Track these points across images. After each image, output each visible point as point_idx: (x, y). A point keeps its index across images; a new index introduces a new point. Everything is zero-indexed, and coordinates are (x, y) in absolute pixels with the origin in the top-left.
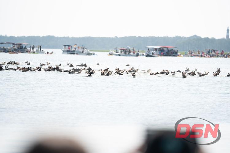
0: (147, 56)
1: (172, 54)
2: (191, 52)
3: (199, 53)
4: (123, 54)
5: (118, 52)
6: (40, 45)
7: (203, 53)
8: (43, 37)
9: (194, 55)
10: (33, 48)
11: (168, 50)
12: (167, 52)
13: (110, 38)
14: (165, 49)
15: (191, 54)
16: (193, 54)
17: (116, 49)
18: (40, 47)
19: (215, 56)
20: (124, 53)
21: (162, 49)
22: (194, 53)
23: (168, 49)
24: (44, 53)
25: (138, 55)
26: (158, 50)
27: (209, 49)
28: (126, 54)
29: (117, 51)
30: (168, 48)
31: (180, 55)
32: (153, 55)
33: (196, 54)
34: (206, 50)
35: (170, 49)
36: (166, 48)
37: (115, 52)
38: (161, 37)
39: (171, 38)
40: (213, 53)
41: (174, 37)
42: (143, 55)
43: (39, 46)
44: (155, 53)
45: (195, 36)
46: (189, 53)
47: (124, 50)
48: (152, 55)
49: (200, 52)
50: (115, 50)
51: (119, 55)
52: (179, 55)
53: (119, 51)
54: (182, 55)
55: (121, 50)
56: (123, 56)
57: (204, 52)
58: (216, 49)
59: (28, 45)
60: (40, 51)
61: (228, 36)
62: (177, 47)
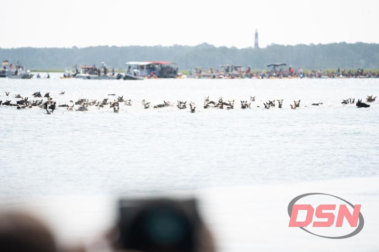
0: (126, 78)
1: (168, 75)
2: (198, 71)
3: (212, 72)
9: (204, 76)
11: (163, 69)
12: (160, 72)
13: (64, 49)
14: (157, 66)
15: (199, 74)
16: (203, 73)
17: (76, 66)
19: (237, 76)
21: (151, 66)
22: (204, 71)
25: (119, 77)
26: (145, 67)
27: (227, 65)
30: (161, 64)
31: (181, 75)
32: (135, 77)
33: (206, 74)
34: (223, 67)
35: (165, 67)
36: (158, 64)
38: (150, 47)
39: (165, 48)
40: (235, 72)
41: (171, 47)
44: (140, 74)
45: (206, 44)
46: (197, 72)
47: (88, 69)
48: (133, 76)
49: (214, 71)
53: (81, 71)
54: (184, 76)
55: (84, 70)
56: (95, 78)
57: (219, 70)
58: (239, 65)
61: (256, 44)
62: (176, 63)
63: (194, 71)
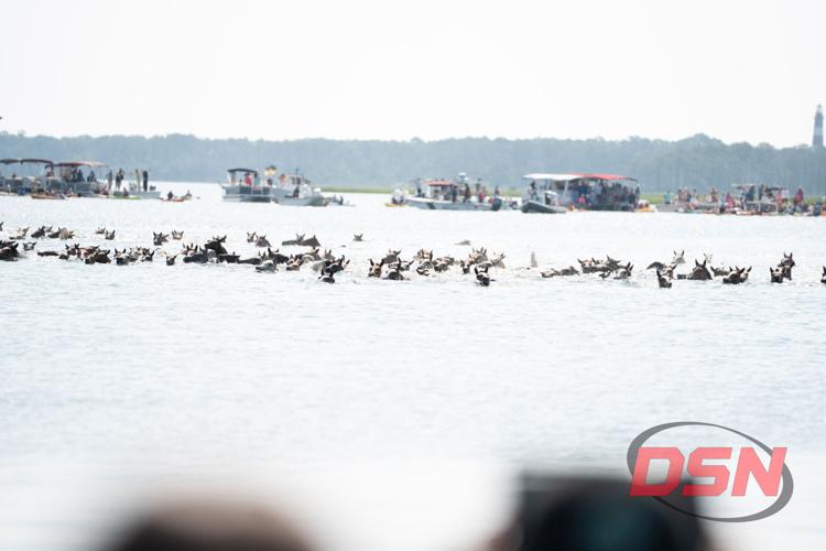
0: (528, 208)
1: (616, 204)
2: (685, 196)
3: (715, 200)
4: (441, 200)
5: (423, 196)
6: (145, 169)
7: (729, 198)
8: (156, 140)
9: (696, 208)
10: (119, 179)
11: (605, 190)
12: (599, 197)
13: (394, 143)
14: (592, 184)
15: (687, 204)
16: (694, 201)
17: (417, 181)
18: (145, 175)
19: (772, 209)
20: (446, 198)
22: (697, 198)
23: (601, 184)
24: (157, 196)
25: (496, 206)
27: (751, 185)
28: (454, 200)
29: (419, 191)
30: (602, 180)
31: (647, 206)
32: (547, 206)
33: (703, 204)
34: (739, 188)
35: (610, 185)
36: (594, 179)
37: (411, 193)
38: (579, 142)
39: (612, 143)
40: (766, 200)
41: (624, 142)
42: (513, 205)
43: (141, 173)
44: (556, 199)
45: (702, 137)
46: (680, 199)
47: (443, 187)
48: (544, 204)
49: (719, 197)
50: (414, 188)
51: (431, 206)
52: (641, 207)
53: (428, 191)
54: (652, 207)
55: (433, 188)
56: (445, 207)
57: (732, 195)
58: (776, 185)
59: (100, 166)
60: (142, 190)
61: (818, 139)
62: (635, 177)
63: (674, 196)
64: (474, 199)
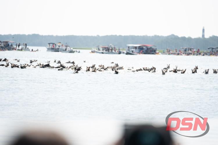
0: (127, 54)
1: (151, 52)
2: (169, 51)
3: (176, 51)
4: (104, 51)
5: (100, 50)
6: (26, 43)
7: (180, 51)
8: (29, 35)
9: (172, 54)
10: (19, 46)
11: (148, 49)
12: (146, 51)
13: (92, 36)
14: (144, 47)
15: (169, 52)
16: (171, 52)
17: (98, 46)
18: (26, 45)
19: (191, 54)
20: (106, 51)
21: (141, 47)
22: (172, 51)
23: (147, 47)
24: (29, 50)
25: (120, 53)
26: (137, 48)
27: (186, 47)
28: (109, 51)
29: (99, 49)
30: (147, 46)
31: (158, 53)
33: (173, 52)
34: (183, 48)
35: (149, 47)
36: (145, 46)
37: (97, 49)
38: (141, 36)
39: (149, 37)
40: (190, 52)
41: (153, 36)
42: (123, 53)
43: (25, 44)
44: (135, 51)
45: (173, 35)
46: (167, 51)
47: (105, 48)
48: (131, 52)
49: (177, 51)
50: (97, 48)
51: (103, 53)
52: (157, 53)
53: (101, 49)
54: (160, 53)
55: (103, 48)
56: (106, 53)
57: (181, 50)
58: (193, 48)
59: (14, 42)
60: (25, 49)
61: (203, 36)
62: (156, 45)
63: (166, 51)
64: (113, 51)
